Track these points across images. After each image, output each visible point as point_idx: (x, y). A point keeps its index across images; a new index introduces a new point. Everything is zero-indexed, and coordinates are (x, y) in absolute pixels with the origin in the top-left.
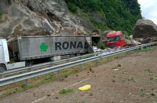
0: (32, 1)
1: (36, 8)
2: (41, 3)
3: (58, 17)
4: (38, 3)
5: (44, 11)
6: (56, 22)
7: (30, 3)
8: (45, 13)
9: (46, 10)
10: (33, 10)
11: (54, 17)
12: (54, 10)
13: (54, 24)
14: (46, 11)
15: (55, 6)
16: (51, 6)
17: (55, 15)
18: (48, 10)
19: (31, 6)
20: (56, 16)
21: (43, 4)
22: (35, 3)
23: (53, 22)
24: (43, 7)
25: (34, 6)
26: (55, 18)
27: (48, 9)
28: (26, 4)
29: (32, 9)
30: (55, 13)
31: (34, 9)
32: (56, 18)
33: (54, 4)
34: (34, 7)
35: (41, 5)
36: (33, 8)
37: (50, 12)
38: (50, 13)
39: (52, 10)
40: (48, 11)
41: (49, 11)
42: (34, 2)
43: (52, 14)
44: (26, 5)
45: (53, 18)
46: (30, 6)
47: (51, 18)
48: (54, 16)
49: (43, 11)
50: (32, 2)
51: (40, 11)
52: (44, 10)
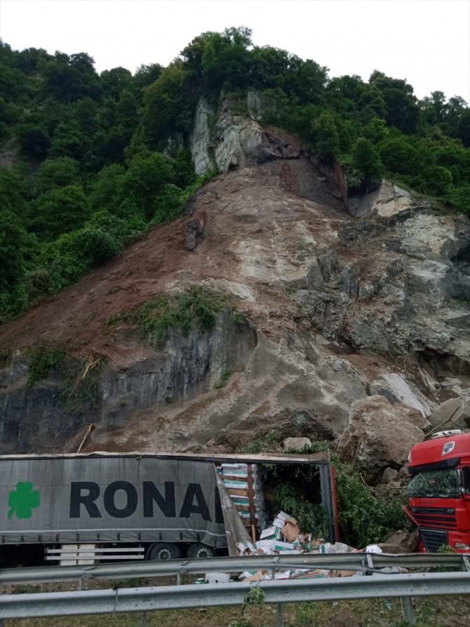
0: (356, 323)
1: (368, 341)
2: (389, 325)
3: (466, 362)
4: (378, 326)
5: (403, 349)
6: (459, 382)
7: (348, 328)
8: (405, 352)
9: (413, 344)
10: (359, 349)
11: (453, 364)
12: (452, 339)
13: (448, 389)
14: (410, 345)
15: (462, 322)
16: (445, 324)
17: (456, 354)
18: (418, 342)
19: (350, 338)
20: (458, 360)
21: (397, 325)
22: (366, 325)
23: (444, 384)
24: (397, 334)
25: (360, 336)
26: (456, 365)
27: (419, 338)
28: (332, 334)
29: (354, 346)
30: (453, 348)
31: (361, 345)
32: (461, 365)
33: (457, 318)
34: (359, 339)
35: (388, 330)
36: (358, 343)
37: (430, 346)
38: (428, 349)
39: (439, 340)
40: (419, 347)
41: (423, 344)
42: (363, 325)
43: (441, 353)
44: (333, 336)
45: (446, 369)
46: (347, 338)
47: (438, 366)
48: (451, 358)
49: (397, 348)
50: (355, 326)
51: (386, 349)
52: (400, 342)
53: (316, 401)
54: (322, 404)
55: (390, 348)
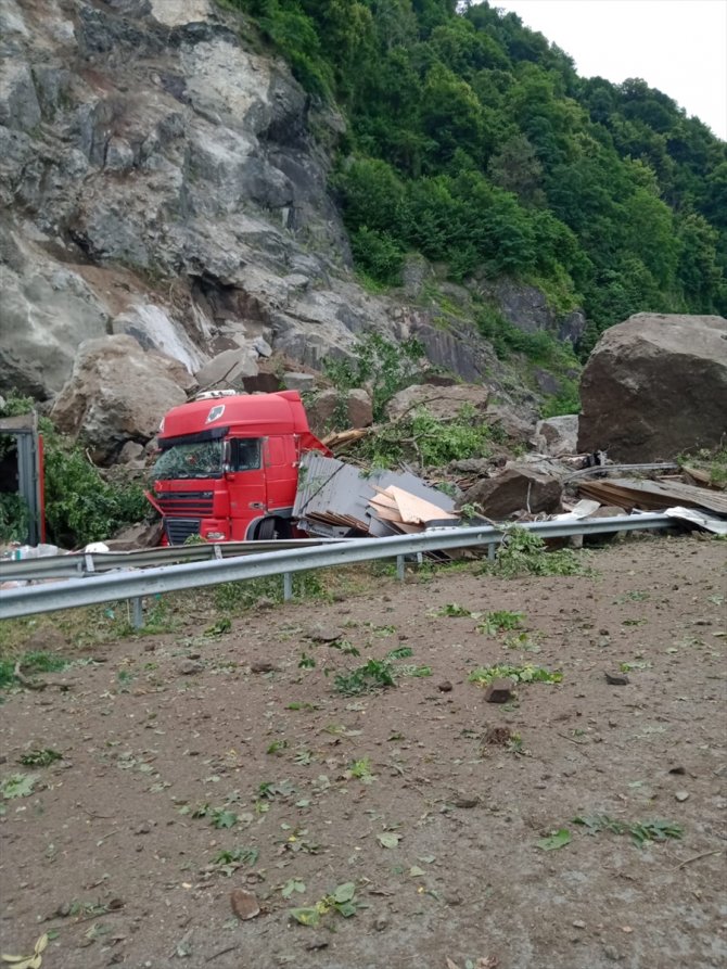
0: (98, 212)
1: (116, 246)
2: (152, 225)
3: (257, 301)
4: (135, 224)
5: (170, 268)
6: (244, 329)
7: (83, 218)
8: (174, 273)
9: (186, 262)
10: (99, 258)
11: (239, 302)
12: (242, 264)
13: (228, 337)
14: (182, 265)
15: (259, 241)
16: (235, 239)
17: (245, 287)
18: (195, 260)
19: (85, 235)
20: (247, 296)
21: (166, 227)
22: (115, 219)
23: (223, 329)
24: (164, 242)
25: (103, 236)
26: (242, 304)
27: (196, 255)
28: (53, 223)
29: (91, 251)
30: (241, 279)
31: (103, 251)
32: (249, 305)
33: (253, 234)
34: (102, 241)
35: (151, 233)
36: (99, 246)
37: (211, 270)
38: (208, 275)
39: (225, 263)
40: (195, 269)
41: (202, 265)
42: (109, 218)
43: (225, 283)
44: (56, 228)
45: (229, 307)
46: (81, 236)
47: (219, 303)
48: (237, 292)
49: (163, 265)
50: (96, 216)
51: (145, 264)
52: (167, 257)
53: (19, 336)
54: (28, 342)
55: (151, 262)
